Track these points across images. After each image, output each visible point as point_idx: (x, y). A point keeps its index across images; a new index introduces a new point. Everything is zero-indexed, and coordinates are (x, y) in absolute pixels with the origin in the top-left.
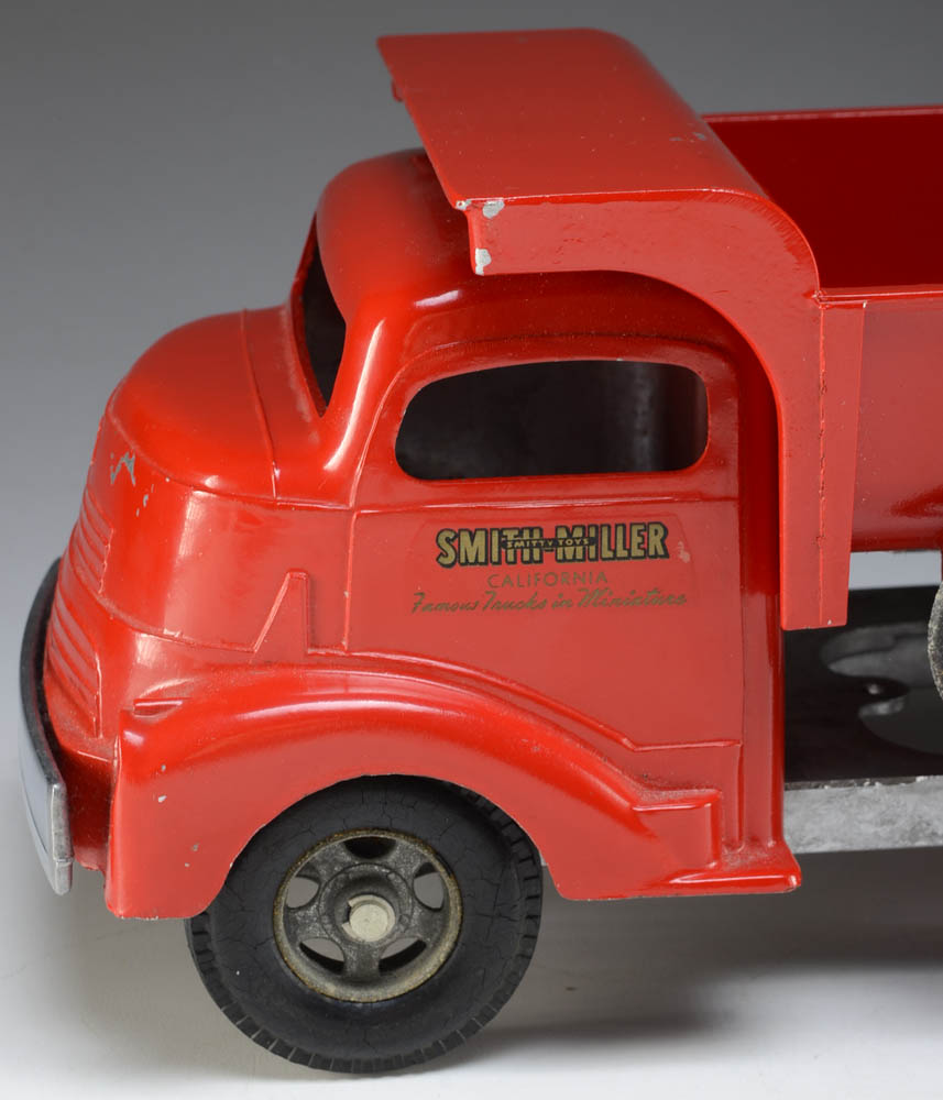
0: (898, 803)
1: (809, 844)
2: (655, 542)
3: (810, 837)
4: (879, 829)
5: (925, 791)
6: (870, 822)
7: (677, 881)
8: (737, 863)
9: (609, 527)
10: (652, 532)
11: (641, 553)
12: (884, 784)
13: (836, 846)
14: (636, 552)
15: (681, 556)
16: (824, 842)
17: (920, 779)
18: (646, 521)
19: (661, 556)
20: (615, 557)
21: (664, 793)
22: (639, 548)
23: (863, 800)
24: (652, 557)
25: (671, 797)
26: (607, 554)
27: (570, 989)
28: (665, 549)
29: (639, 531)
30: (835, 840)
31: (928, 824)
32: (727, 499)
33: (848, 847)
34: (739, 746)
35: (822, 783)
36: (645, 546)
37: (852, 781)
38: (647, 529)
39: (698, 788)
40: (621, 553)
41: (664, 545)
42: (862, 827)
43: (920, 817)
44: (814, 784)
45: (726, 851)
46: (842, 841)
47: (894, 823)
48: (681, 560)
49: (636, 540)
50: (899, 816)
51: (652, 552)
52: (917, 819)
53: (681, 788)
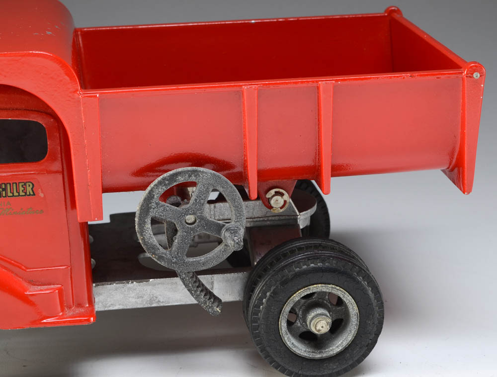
0: (144, 289)
1: (110, 306)
2: (29, 189)
3: (110, 303)
4: (137, 300)
5: (154, 285)
6: (133, 297)
7: (45, 321)
8: (71, 313)
9: (10, 184)
10: (28, 186)
11: (24, 194)
12: (137, 282)
13: (121, 307)
14: (22, 194)
15: (40, 195)
16: (115, 306)
17: (151, 280)
18: (25, 181)
19: (32, 195)
20: (13, 196)
21: (39, 287)
22: (23, 192)
23: (129, 289)
24: (28, 195)
25: (42, 289)
26: (10, 194)
27: (24, 366)
28: (33, 192)
29: (22, 185)
30: (120, 305)
31: (156, 298)
32: (57, 172)
33: (125, 308)
34: (69, 268)
35: (112, 282)
36: (25, 191)
37: (124, 282)
38: (25, 184)
39: (53, 285)
40: (16, 194)
41: (33, 191)
42: (130, 299)
43: (153, 295)
44: (109, 283)
45: (66, 310)
46: (123, 305)
47: (143, 298)
48: (40, 196)
49: (21, 189)
50: (144, 295)
51: (28, 194)
52: (152, 296)
53: (46, 285)
